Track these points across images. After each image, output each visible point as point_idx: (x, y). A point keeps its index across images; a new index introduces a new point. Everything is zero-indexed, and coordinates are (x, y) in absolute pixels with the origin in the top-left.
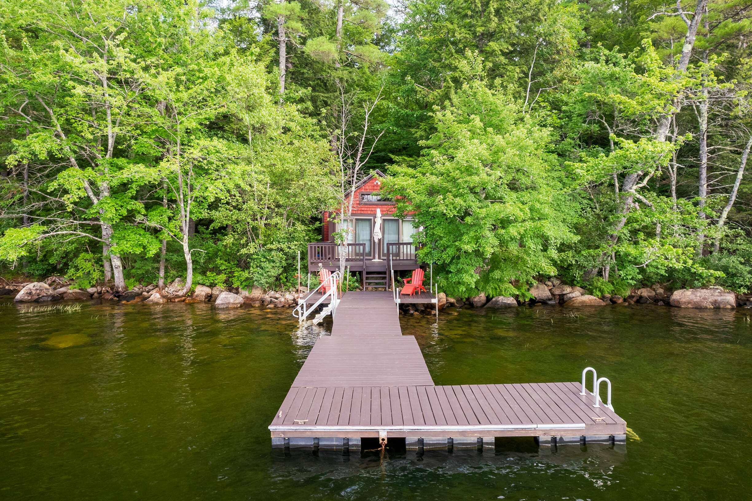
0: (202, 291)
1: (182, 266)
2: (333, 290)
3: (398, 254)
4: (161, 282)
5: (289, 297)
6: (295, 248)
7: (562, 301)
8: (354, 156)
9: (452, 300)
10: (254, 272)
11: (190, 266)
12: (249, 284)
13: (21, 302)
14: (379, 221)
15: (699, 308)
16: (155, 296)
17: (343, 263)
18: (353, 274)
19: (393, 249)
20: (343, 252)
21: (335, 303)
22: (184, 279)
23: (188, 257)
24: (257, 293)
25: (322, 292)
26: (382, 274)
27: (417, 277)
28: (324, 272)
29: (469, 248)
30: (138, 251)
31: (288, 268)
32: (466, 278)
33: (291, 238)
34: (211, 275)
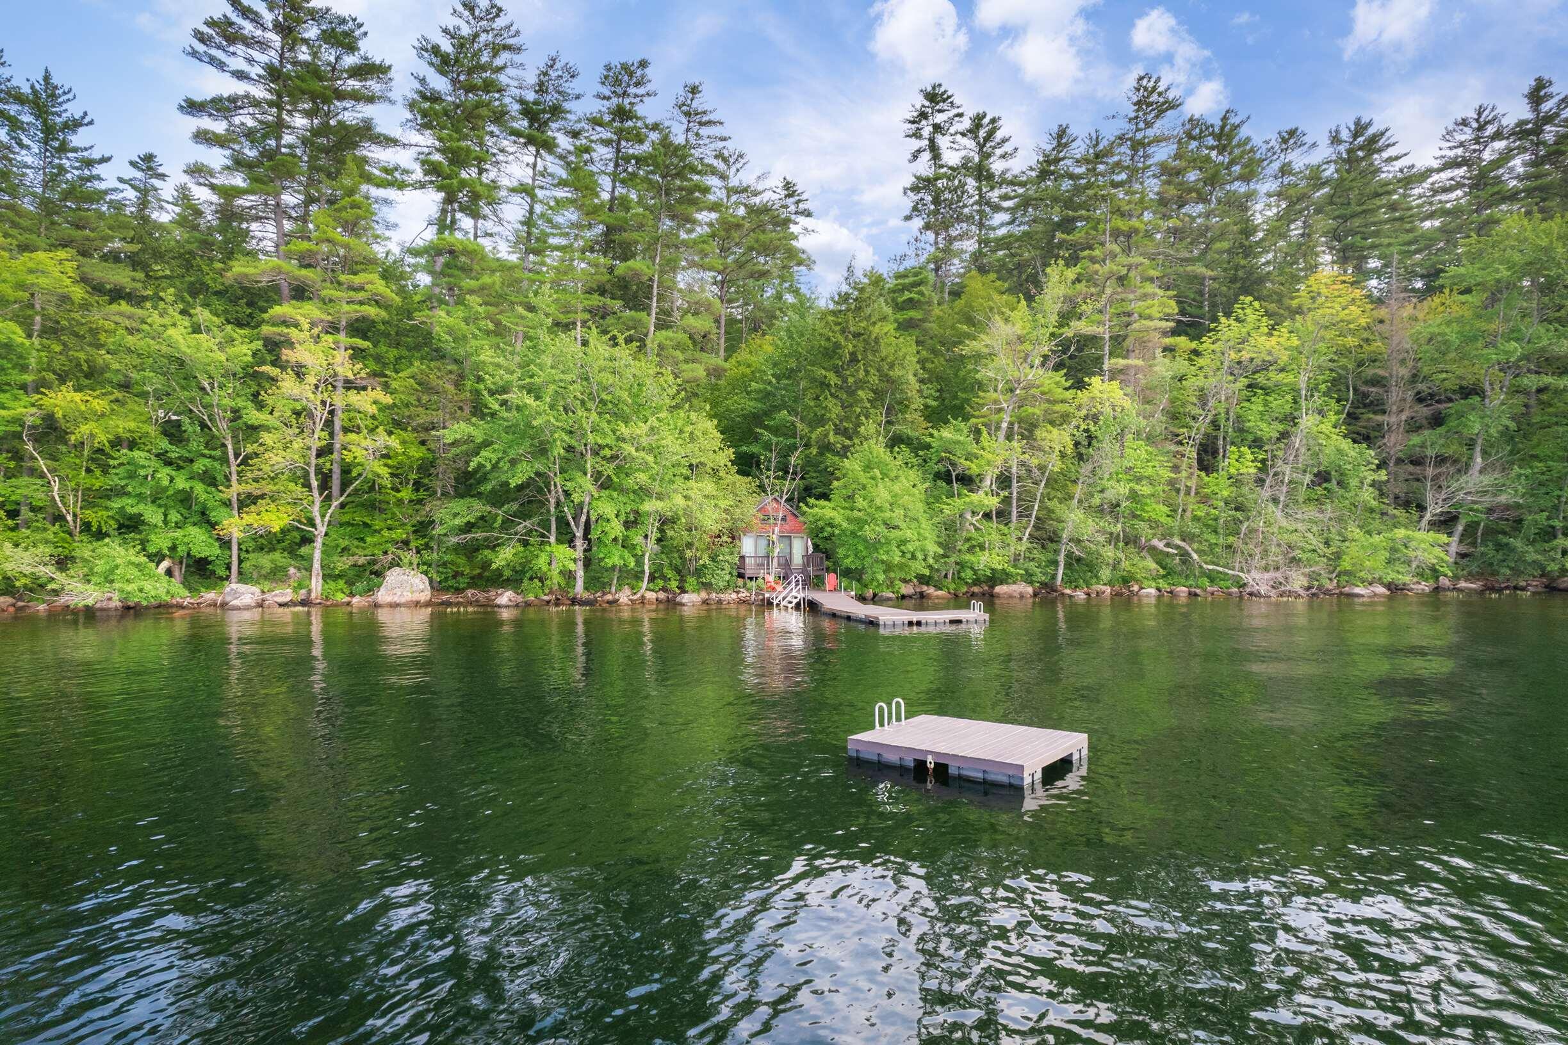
0: (651, 595)
4: (613, 589)
7: (923, 595)
10: (710, 577)
11: (647, 574)
13: (503, 607)
15: (1011, 598)
16: (624, 599)
23: (646, 568)
34: (661, 583)
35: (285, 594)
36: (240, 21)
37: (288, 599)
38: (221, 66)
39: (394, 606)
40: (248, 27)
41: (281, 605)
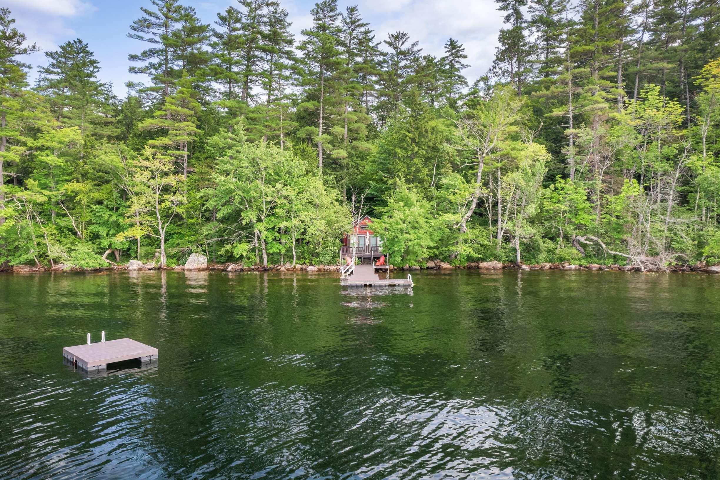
0: (299, 267)
1: (291, 257)
2: (352, 264)
3: (376, 251)
4: (282, 263)
5: (335, 267)
6: (336, 249)
7: (439, 268)
8: (358, 214)
9: (395, 268)
10: (321, 258)
11: (295, 257)
12: (320, 262)
13: (230, 272)
14: (368, 237)
15: (488, 269)
16: (283, 269)
17: (354, 254)
18: (358, 258)
19: (375, 249)
20: (354, 250)
21: (353, 268)
22: (291, 263)
23: (294, 253)
24: (321, 267)
25: (348, 265)
26: (369, 258)
27: (382, 259)
28: (348, 258)
29: (396, 249)
30: (278, 251)
31: (334, 257)
32: (397, 259)
33: (334, 245)
34: (303, 260)
35: (152, 264)
36: (150, 18)
37: (152, 267)
38: (142, 39)
39: (190, 270)
40: (153, 20)
41: (149, 269)
